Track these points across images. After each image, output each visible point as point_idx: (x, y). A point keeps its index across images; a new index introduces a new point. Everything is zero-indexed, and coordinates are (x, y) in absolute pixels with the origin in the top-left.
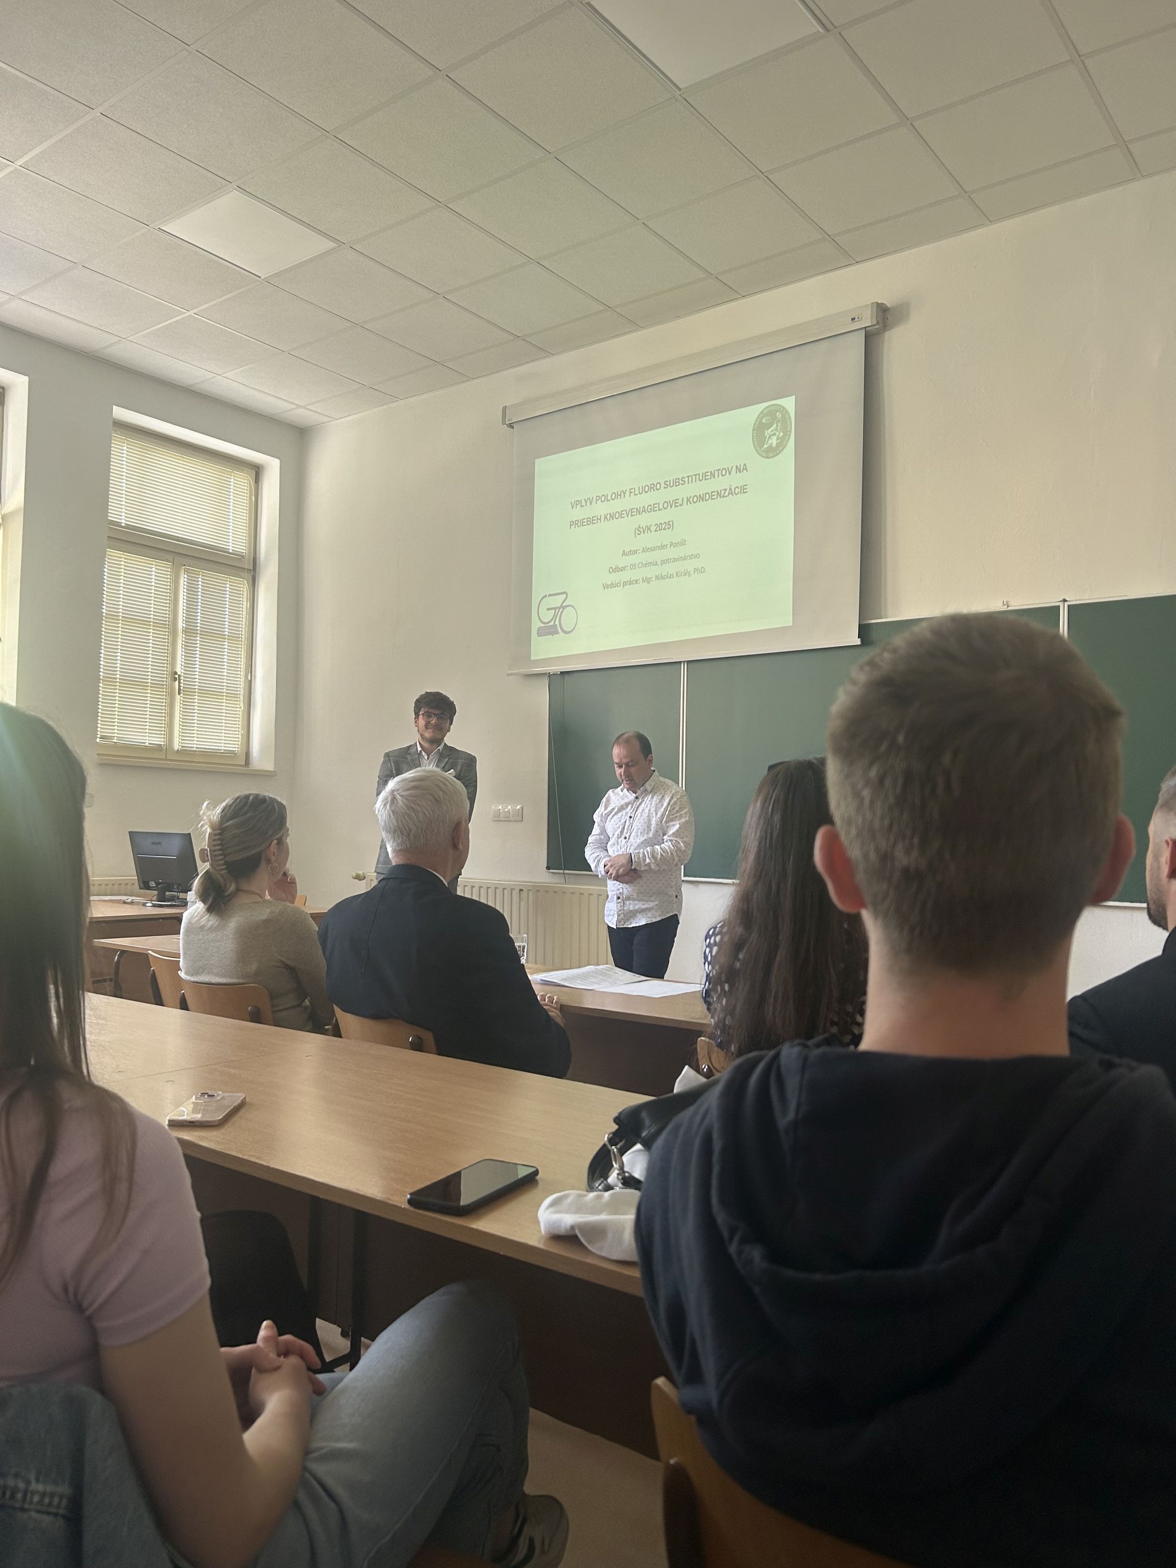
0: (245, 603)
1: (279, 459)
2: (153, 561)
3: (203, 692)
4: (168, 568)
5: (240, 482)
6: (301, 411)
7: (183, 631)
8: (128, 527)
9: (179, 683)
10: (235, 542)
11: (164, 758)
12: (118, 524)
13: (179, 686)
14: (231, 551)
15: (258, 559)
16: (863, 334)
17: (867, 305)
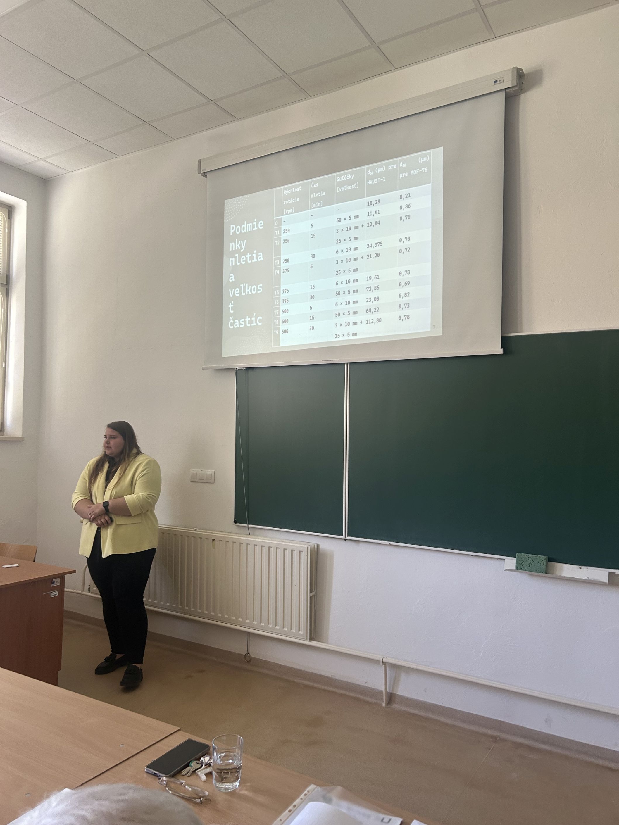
0: (1, 309)
1: (26, 201)
6: (41, 163)
15: (11, 277)
16: (502, 95)
17: (509, 70)
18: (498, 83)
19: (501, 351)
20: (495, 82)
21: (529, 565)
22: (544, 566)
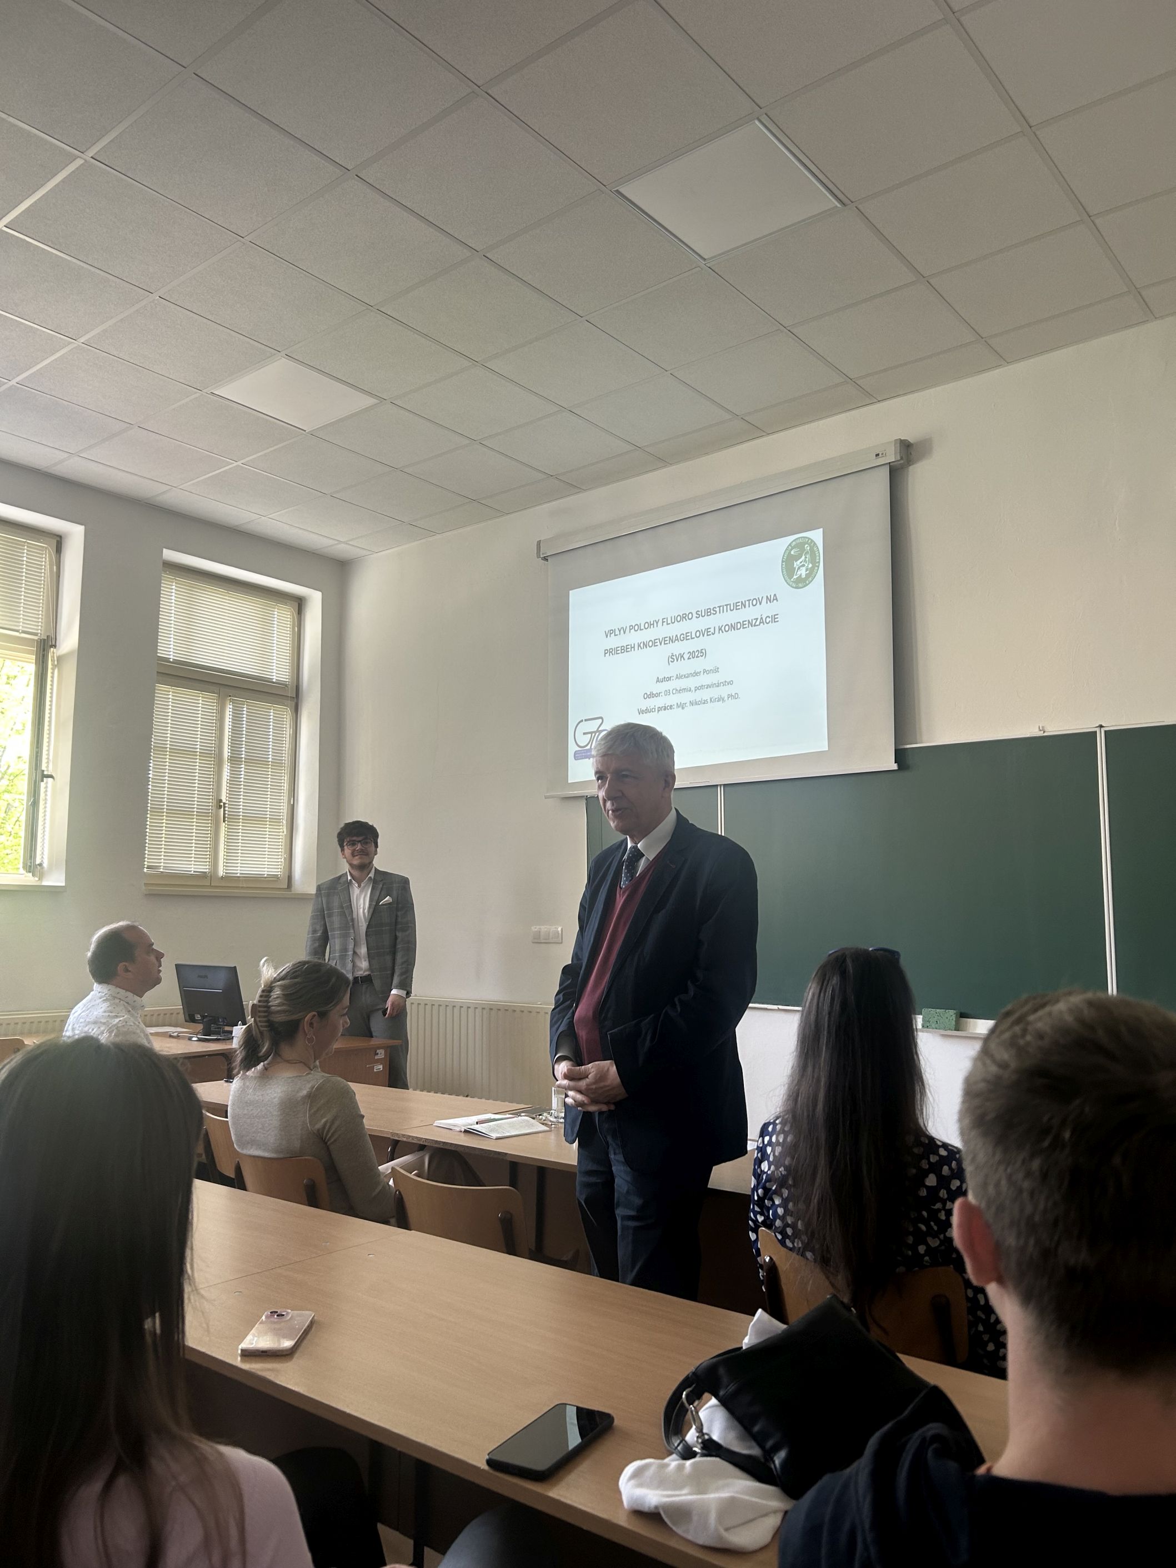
0: (288, 730)
1: (322, 593)
2: (200, 693)
3: (246, 819)
4: (214, 699)
5: (282, 615)
6: (342, 546)
7: (228, 759)
8: (175, 662)
9: (224, 811)
10: (279, 671)
11: (209, 884)
12: (167, 660)
13: (224, 814)
14: (274, 680)
15: (300, 687)
16: (887, 469)
17: (891, 442)
18: (880, 455)
19: (895, 767)
20: (877, 455)
21: (937, 1022)
22: (954, 1023)
